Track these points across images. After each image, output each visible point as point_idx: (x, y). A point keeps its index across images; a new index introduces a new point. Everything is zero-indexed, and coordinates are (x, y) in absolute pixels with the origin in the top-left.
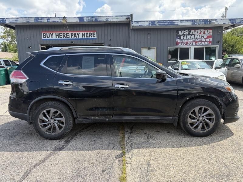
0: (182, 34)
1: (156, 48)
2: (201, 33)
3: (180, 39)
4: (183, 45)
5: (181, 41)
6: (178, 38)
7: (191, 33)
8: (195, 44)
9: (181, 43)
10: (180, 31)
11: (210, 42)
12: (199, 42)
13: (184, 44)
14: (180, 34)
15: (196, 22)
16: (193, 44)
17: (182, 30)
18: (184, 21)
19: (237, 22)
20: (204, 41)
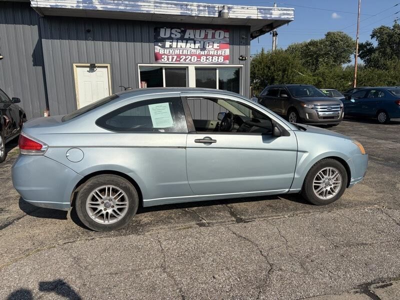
0: (168, 35)
1: (109, 65)
2: (206, 37)
3: (163, 47)
4: (170, 60)
5: (167, 51)
6: (160, 44)
7: (187, 36)
8: (195, 60)
9: (166, 57)
10: (161, 29)
11: (226, 58)
12: (205, 57)
13: (173, 58)
14: (162, 35)
15: (188, 10)
16: (192, 60)
17: (167, 28)
18: (163, 5)
19: (273, 16)
20: (214, 55)
